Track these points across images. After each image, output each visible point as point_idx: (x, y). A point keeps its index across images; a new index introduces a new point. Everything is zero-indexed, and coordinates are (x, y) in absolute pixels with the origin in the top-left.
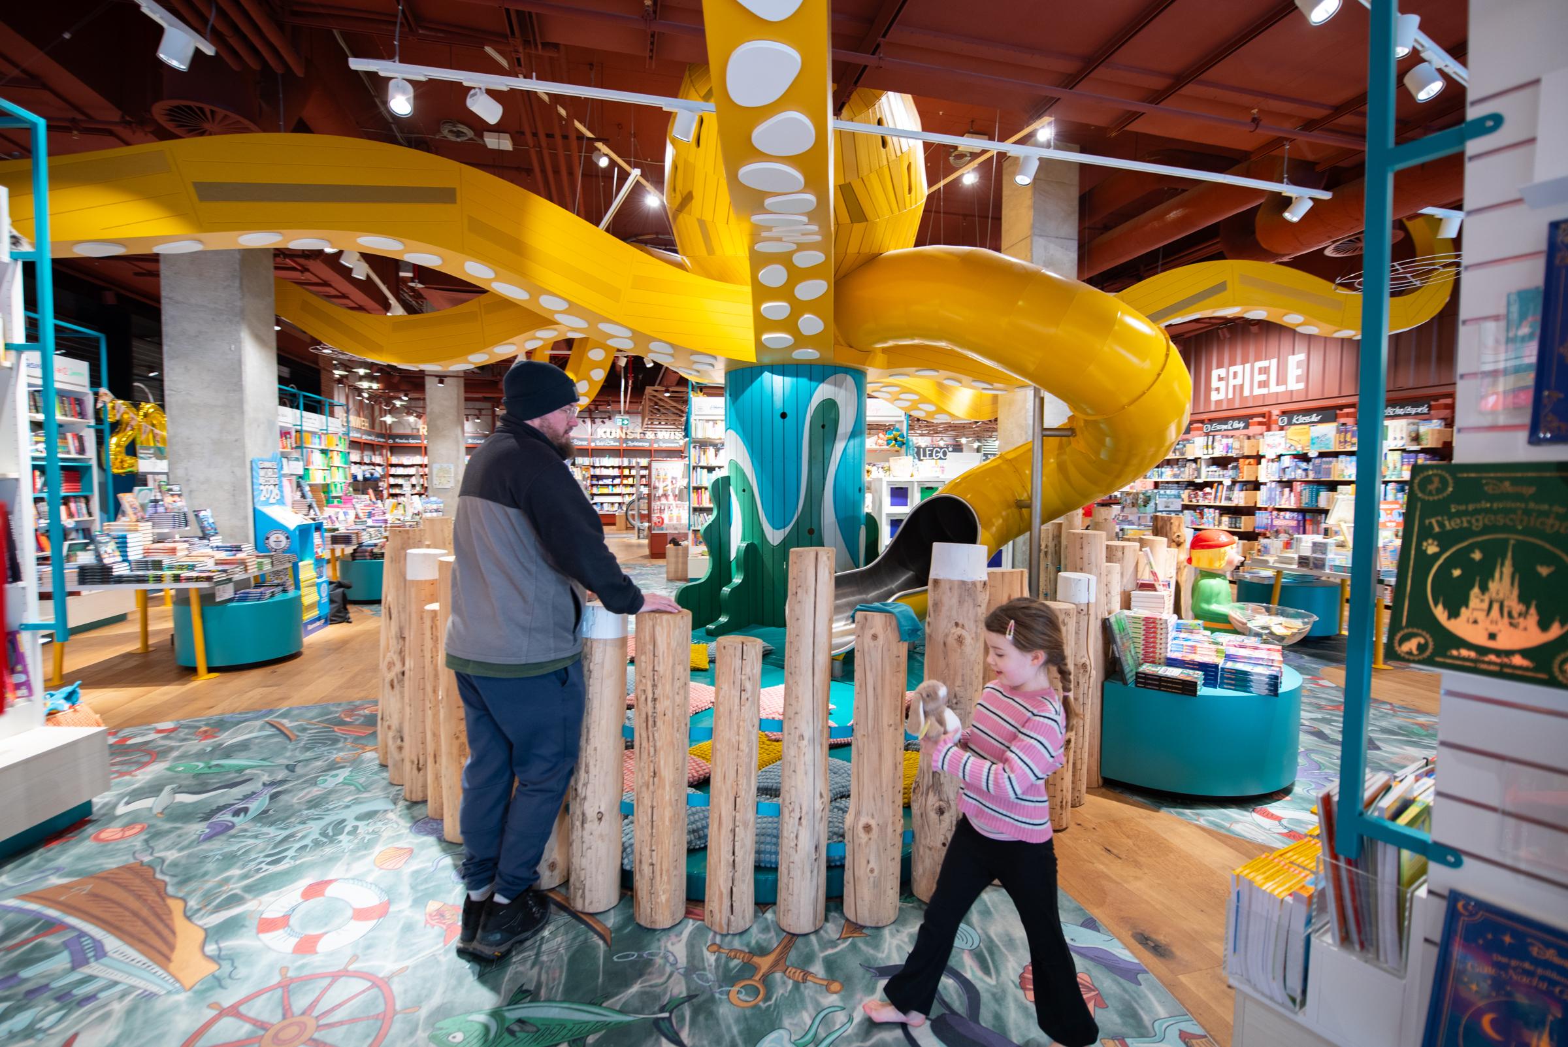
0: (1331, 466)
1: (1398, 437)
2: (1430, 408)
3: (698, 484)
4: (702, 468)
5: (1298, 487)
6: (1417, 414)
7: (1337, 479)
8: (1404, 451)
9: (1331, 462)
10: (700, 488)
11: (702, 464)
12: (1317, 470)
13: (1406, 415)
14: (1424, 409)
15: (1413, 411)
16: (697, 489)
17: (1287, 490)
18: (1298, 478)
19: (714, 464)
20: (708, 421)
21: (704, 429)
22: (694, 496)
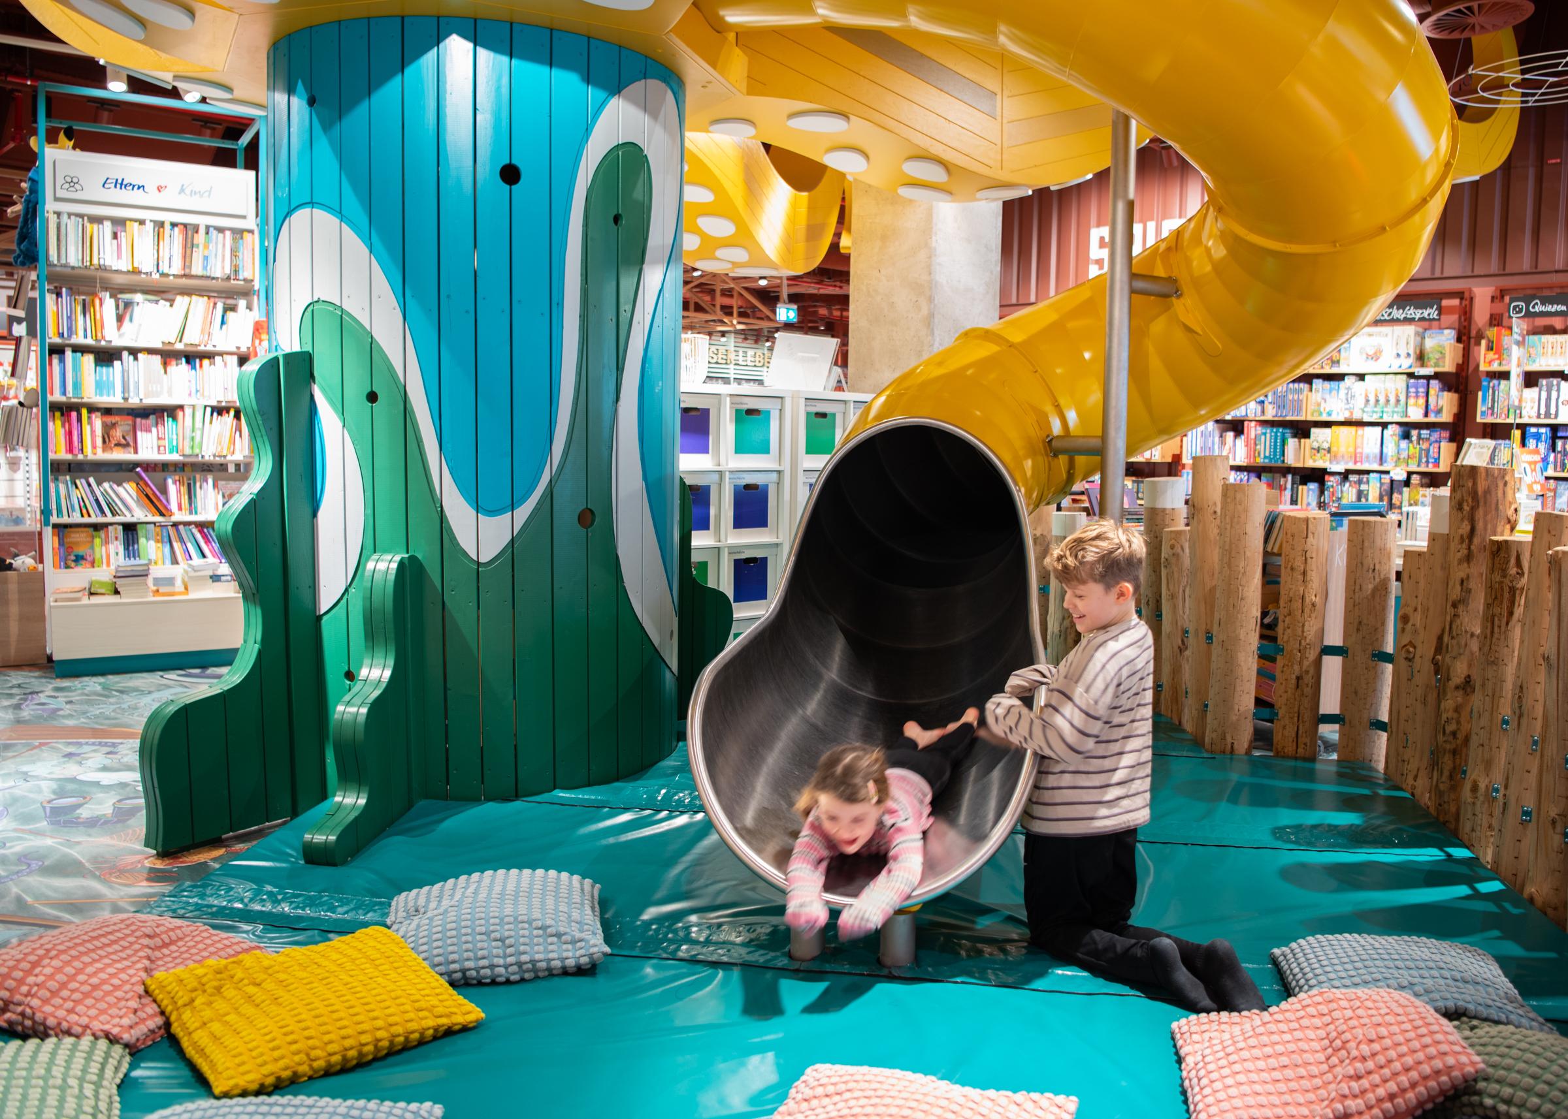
0: (1303, 397)
1: (1403, 353)
2: (1440, 310)
3: (71, 396)
4: (79, 349)
5: (1252, 430)
6: (1422, 319)
7: (1310, 418)
8: (1411, 375)
9: (1301, 391)
10: (76, 407)
11: (79, 339)
12: (1280, 403)
13: (1408, 321)
14: (1432, 312)
15: (1417, 314)
16: (65, 410)
17: (1230, 435)
18: (1251, 416)
19: (117, 342)
20: (97, 220)
21: (87, 242)
22: (57, 429)
